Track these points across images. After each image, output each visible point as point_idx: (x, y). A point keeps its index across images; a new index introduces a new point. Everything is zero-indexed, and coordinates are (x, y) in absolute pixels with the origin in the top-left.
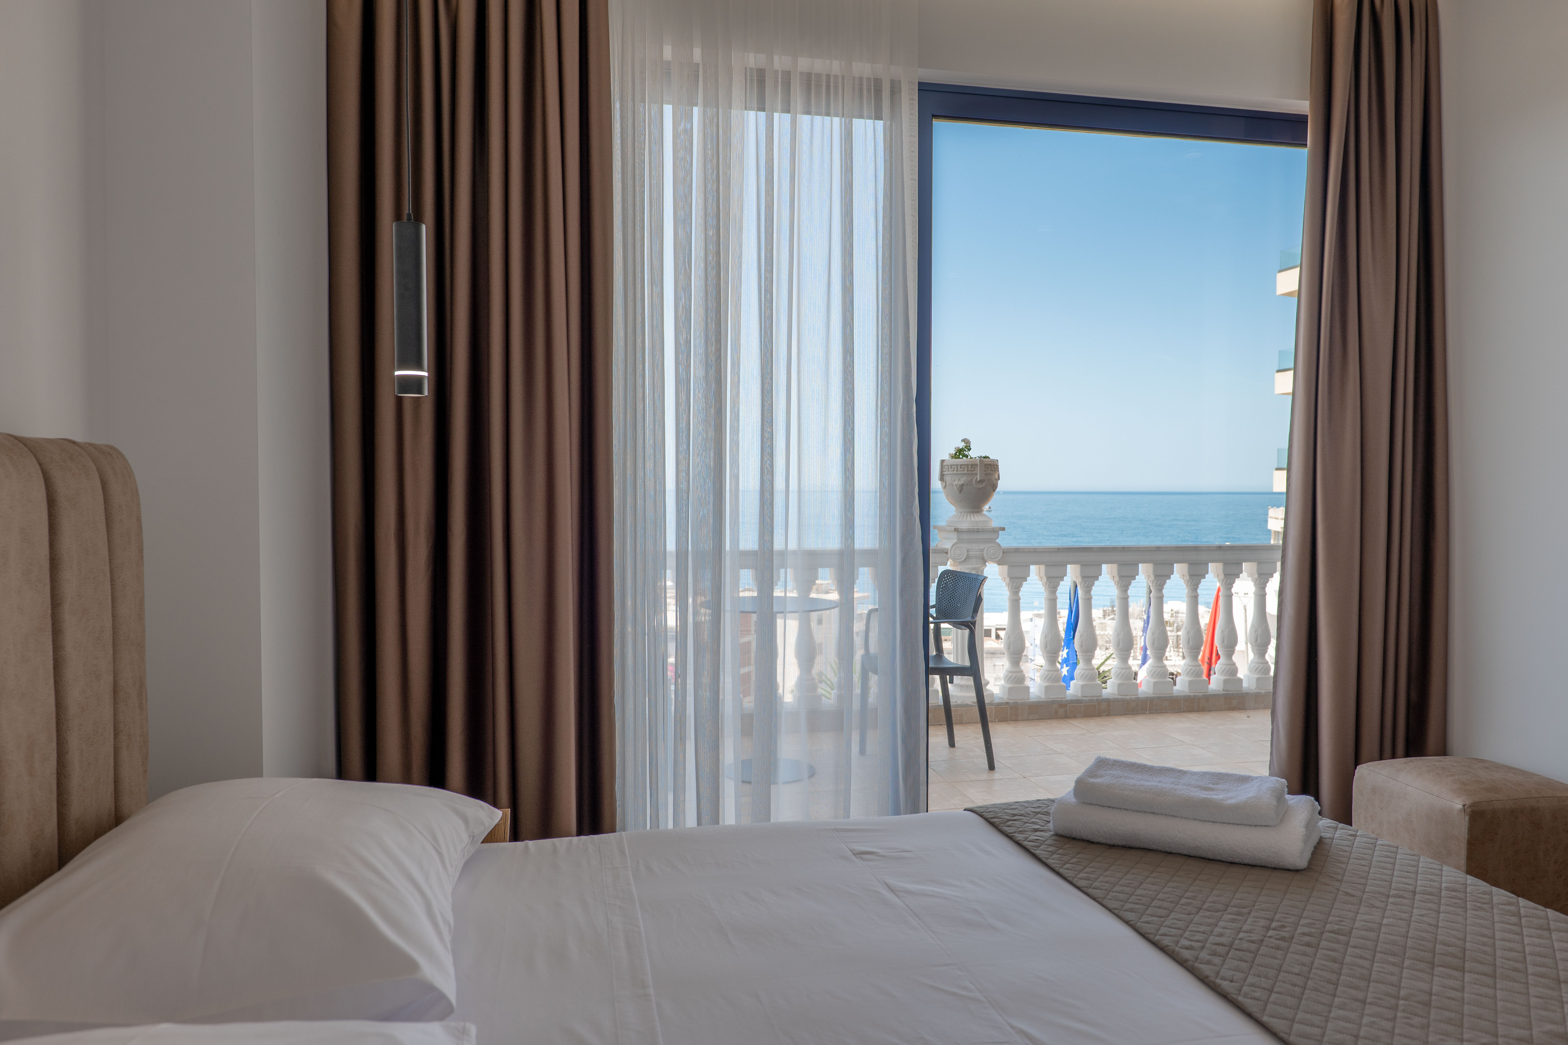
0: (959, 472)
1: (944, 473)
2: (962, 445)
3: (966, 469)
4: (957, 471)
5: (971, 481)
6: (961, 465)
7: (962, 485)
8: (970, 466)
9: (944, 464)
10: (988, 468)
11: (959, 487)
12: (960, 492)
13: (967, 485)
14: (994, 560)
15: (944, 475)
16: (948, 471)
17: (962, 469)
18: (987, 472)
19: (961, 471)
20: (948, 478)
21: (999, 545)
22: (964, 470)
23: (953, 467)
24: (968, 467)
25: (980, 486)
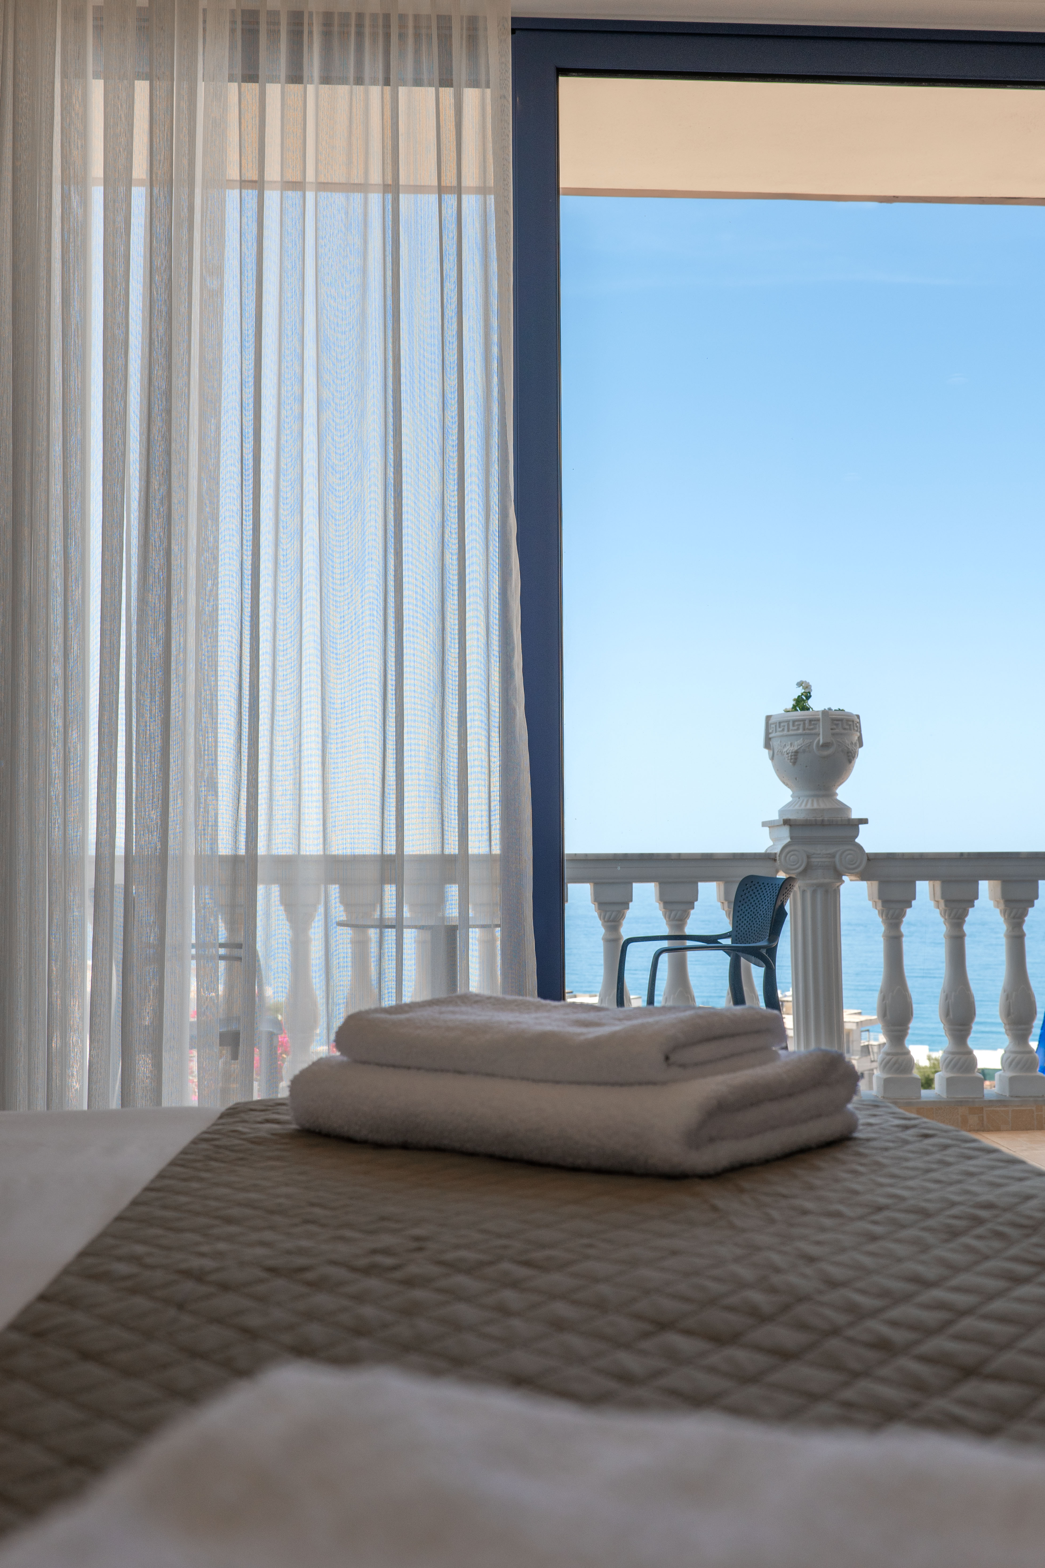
0: (791, 732)
1: (771, 736)
2: (800, 691)
3: (801, 727)
4: (788, 731)
5: (811, 744)
6: (794, 721)
7: (796, 752)
8: (807, 722)
9: (770, 722)
10: (837, 725)
11: (791, 756)
12: (794, 763)
13: (804, 751)
14: (854, 871)
15: (770, 739)
16: (776, 732)
17: (795, 728)
18: (837, 731)
19: (794, 730)
20: (775, 743)
21: (860, 848)
22: (798, 729)
23: (782, 724)
24: (804, 724)
25: (826, 753)
